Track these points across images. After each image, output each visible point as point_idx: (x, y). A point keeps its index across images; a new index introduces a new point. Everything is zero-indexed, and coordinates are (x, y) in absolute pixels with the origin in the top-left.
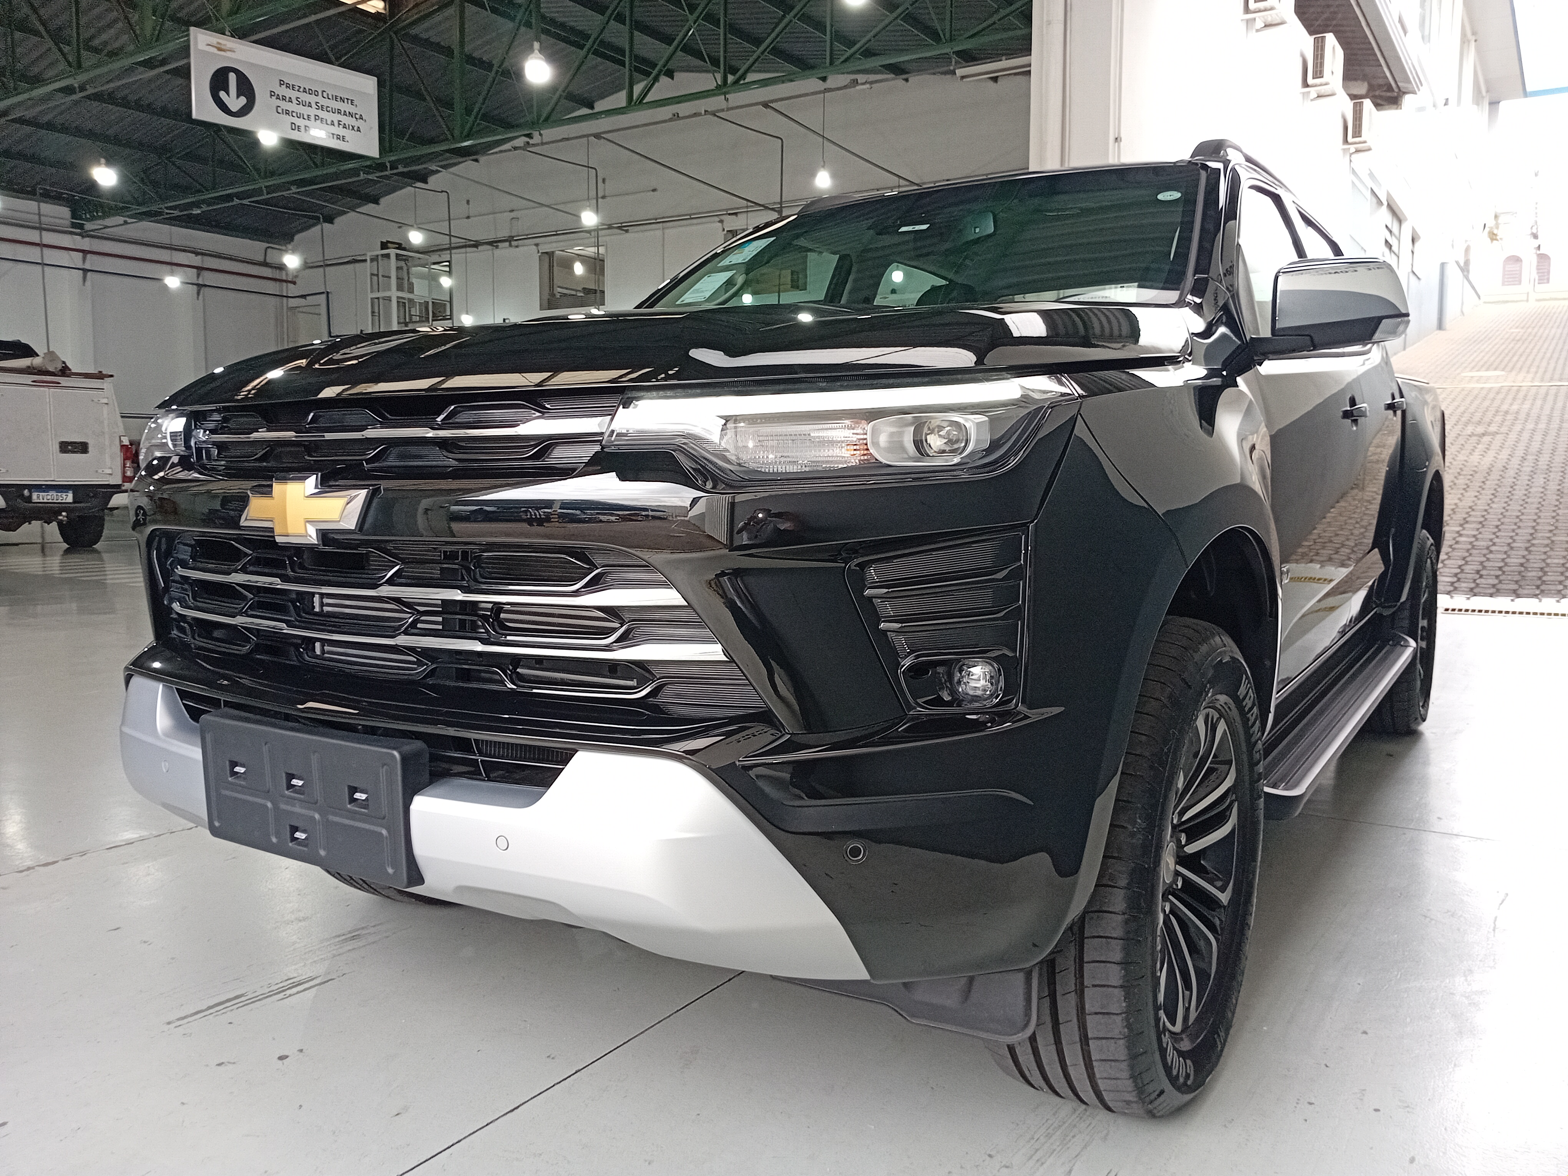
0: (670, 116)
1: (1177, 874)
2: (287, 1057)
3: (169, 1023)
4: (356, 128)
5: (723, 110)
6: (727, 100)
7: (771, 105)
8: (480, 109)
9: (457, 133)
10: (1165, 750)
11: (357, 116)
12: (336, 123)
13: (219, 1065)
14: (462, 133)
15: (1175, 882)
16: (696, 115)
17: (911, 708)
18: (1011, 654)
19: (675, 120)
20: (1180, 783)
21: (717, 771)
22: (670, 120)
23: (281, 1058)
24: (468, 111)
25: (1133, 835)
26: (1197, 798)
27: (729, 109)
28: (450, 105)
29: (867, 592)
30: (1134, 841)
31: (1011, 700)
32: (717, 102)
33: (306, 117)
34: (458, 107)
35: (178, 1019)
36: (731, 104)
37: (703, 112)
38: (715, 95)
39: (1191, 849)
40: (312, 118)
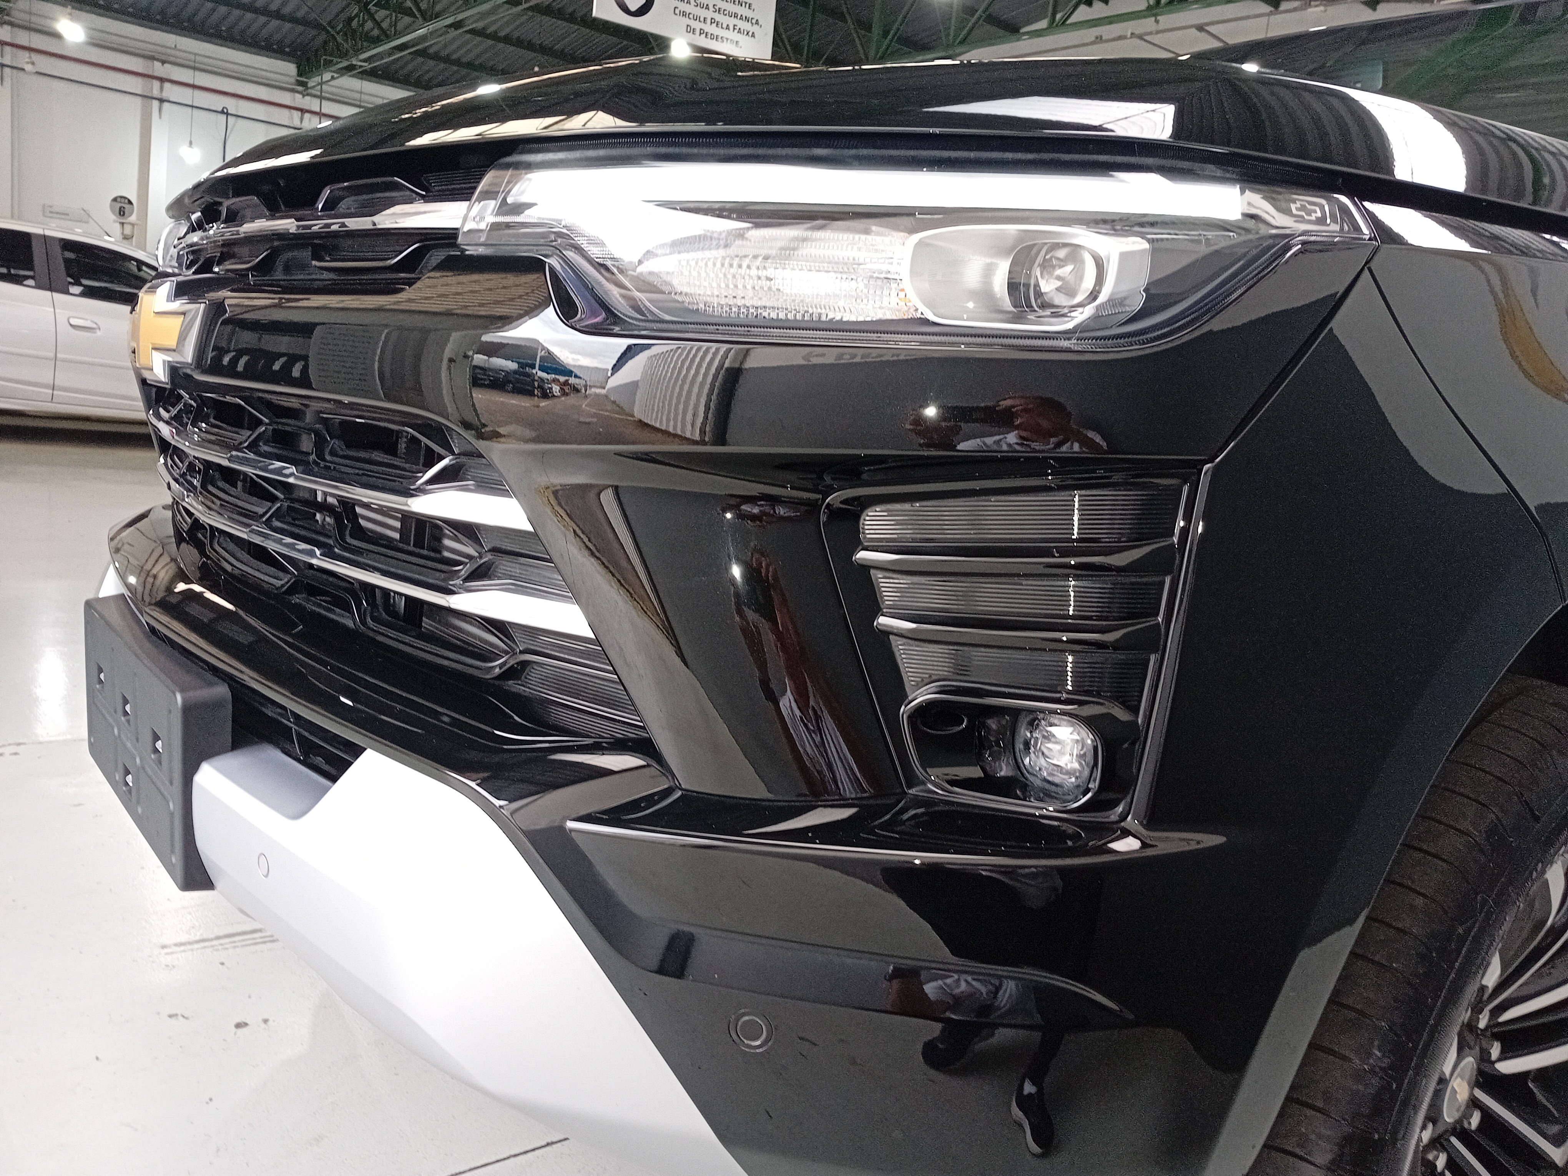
0: (1093, 39)
1: (1474, 1103)
2: (246, 1024)
3: (164, 947)
4: (750, 34)
5: (1150, 33)
6: (1157, 21)
7: (1207, 28)
8: (898, 29)
9: (872, 54)
10: (1460, 931)
11: (754, 21)
12: (731, 28)
13: (170, 1016)
14: (876, 55)
15: (1467, 1116)
16: (1121, 38)
17: (912, 781)
18: (1122, 715)
19: (1098, 43)
20: (1492, 976)
21: (528, 834)
22: (1092, 43)
23: (238, 1026)
24: (886, 34)
25: (1358, 1076)
26: (1532, 989)
27: (1158, 32)
28: (868, 28)
29: (863, 555)
30: (1361, 1087)
31: (1115, 804)
32: (1148, 24)
33: (702, 19)
34: (876, 30)
35: (176, 945)
36: (1161, 27)
37: (1129, 35)
38: (1145, 17)
39: (1509, 1067)
40: (709, 21)
